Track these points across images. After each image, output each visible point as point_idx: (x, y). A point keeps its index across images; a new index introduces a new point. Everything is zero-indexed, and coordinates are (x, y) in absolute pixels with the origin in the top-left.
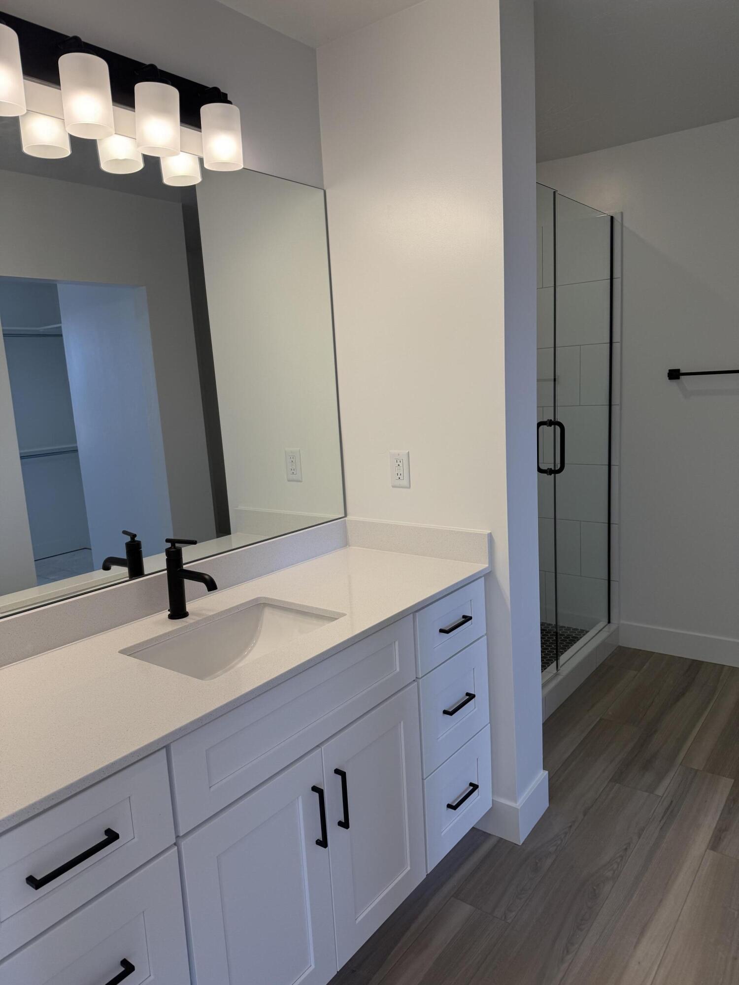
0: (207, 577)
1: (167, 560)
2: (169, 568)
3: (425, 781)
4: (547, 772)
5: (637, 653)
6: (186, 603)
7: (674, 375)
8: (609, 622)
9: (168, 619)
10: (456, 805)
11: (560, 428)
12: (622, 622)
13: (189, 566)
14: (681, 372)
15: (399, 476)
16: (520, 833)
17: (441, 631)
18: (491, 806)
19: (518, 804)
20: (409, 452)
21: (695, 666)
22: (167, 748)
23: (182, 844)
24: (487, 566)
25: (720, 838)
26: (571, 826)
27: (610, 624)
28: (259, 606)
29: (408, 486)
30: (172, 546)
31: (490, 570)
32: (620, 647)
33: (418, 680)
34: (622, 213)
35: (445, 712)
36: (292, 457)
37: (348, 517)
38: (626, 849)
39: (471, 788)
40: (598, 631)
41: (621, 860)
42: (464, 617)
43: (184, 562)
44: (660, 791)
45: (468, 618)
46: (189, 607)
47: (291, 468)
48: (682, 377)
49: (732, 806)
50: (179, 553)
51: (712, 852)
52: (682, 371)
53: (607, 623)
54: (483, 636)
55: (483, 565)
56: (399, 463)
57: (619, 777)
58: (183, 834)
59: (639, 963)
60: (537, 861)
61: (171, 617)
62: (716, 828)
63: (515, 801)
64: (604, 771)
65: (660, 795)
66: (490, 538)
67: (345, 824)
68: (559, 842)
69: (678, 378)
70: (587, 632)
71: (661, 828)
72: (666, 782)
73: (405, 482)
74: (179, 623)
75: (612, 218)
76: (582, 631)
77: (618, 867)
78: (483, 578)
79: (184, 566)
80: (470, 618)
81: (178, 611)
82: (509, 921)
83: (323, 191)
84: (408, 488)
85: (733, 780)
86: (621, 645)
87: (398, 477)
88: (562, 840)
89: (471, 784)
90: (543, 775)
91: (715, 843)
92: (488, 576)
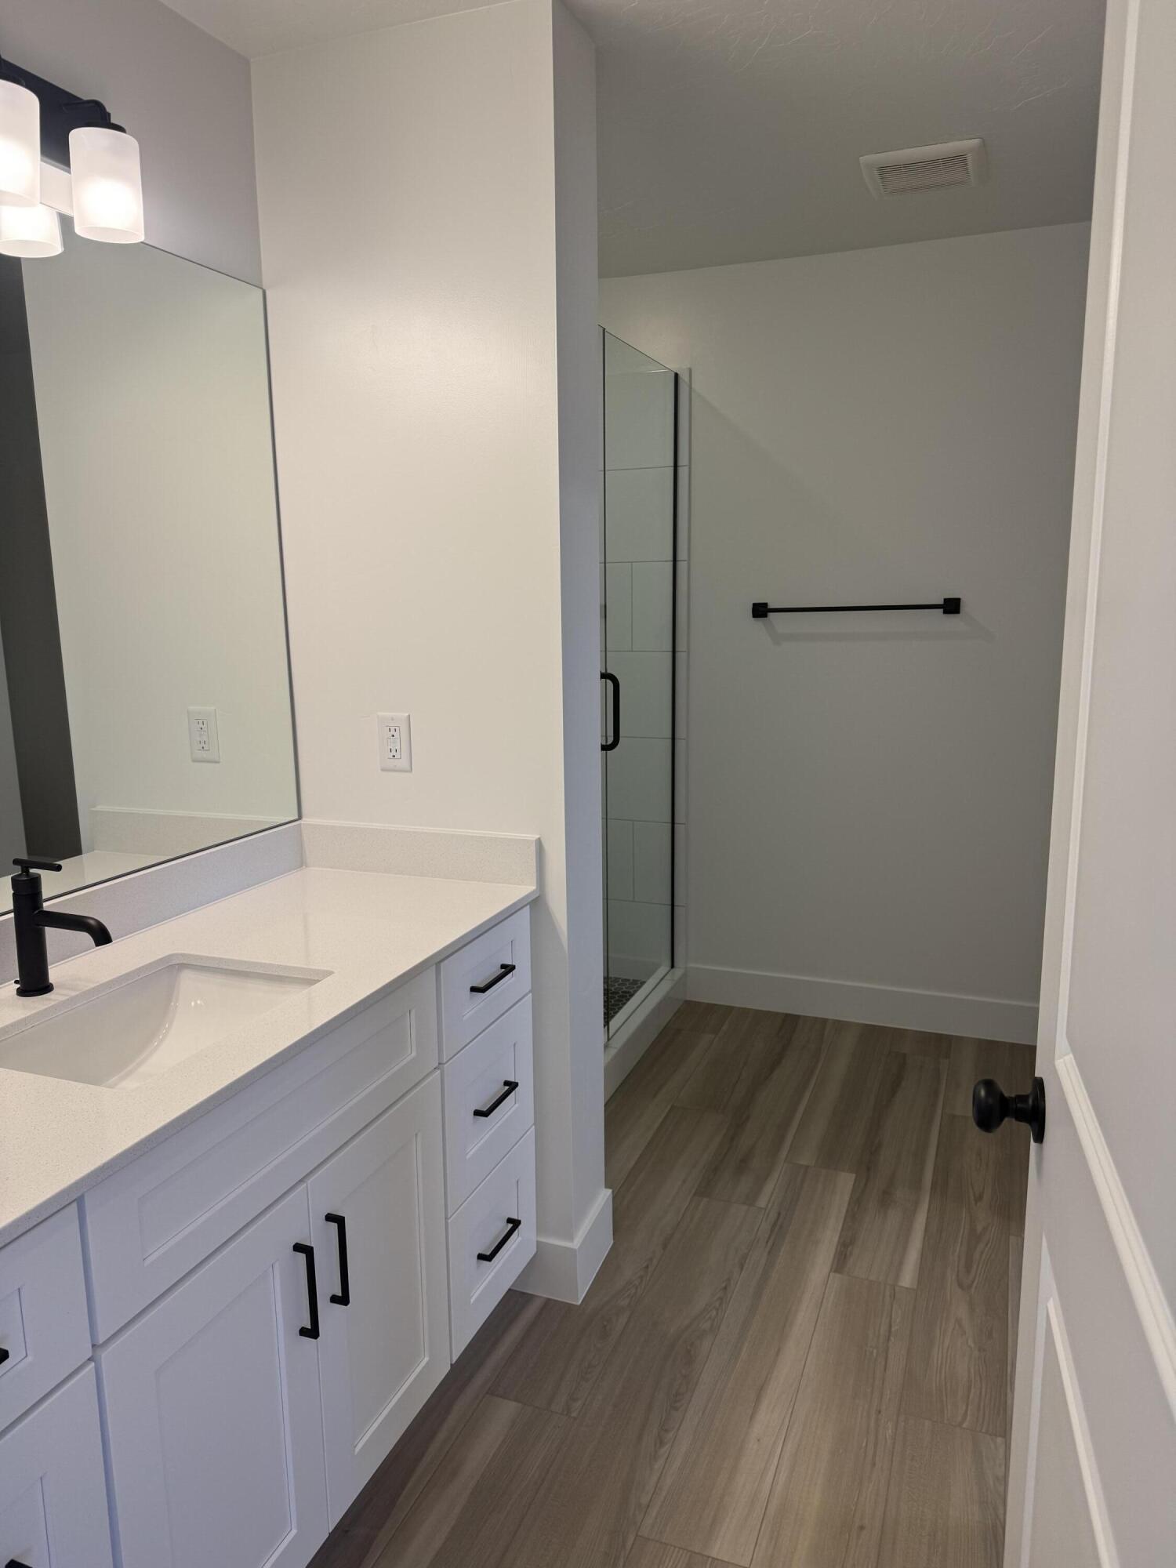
0: (92, 922)
1: (14, 894)
2: (18, 910)
3: (449, 1221)
4: (610, 1191)
5: (711, 1008)
6: (49, 967)
7: (760, 611)
8: (673, 966)
9: (16, 996)
10: (491, 1254)
11: (613, 682)
12: (692, 965)
13: (54, 904)
14: (769, 607)
15: (394, 753)
16: (577, 1288)
17: (474, 989)
18: (535, 1249)
19: (576, 1244)
20: (409, 716)
21: (789, 1023)
22: (80, 1201)
23: (103, 1356)
24: (534, 888)
25: (846, 1255)
26: (647, 1267)
27: (674, 969)
28: (173, 967)
29: (409, 769)
30: (23, 871)
31: (537, 895)
32: (688, 1003)
33: (441, 1066)
34: (690, 370)
35: (477, 1113)
36: (201, 721)
37: (304, 819)
38: (725, 1288)
39: (510, 1226)
40: (658, 980)
41: (721, 1304)
42: (503, 966)
43: (44, 896)
44: (762, 1202)
45: (509, 968)
46: (54, 974)
47: (199, 739)
48: (771, 615)
49: (856, 1209)
50: (36, 882)
51: (838, 1275)
52: (771, 606)
53: (668, 968)
54: (526, 995)
55: (528, 888)
56: (393, 732)
57: (705, 1189)
58: (104, 1340)
59: (759, 1440)
60: (605, 1323)
61: (22, 993)
62: (839, 1242)
63: (571, 1238)
64: (684, 1181)
65: (763, 1206)
66: (539, 845)
67: (342, 1299)
68: (633, 1291)
69: (765, 616)
70: (643, 983)
71: (769, 1252)
72: (769, 1187)
73: (403, 763)
74: (37, 1004)
75: (676, 375)
76: (635, 982)
77: (717, 1314)
78: (528, 907)
79: (45, 904)
80: (513, 968)
81: (34, 982)
82: (574, 1414)
83: (261, 291)
84: (406, 771)
85: (854, 1175)
86: (688, 999)
87: (392, 754)
88: (637, 1288)
89: (510, 1221)
90: (605, 1194)
91: (841, 1261)
92: (536, 903)
